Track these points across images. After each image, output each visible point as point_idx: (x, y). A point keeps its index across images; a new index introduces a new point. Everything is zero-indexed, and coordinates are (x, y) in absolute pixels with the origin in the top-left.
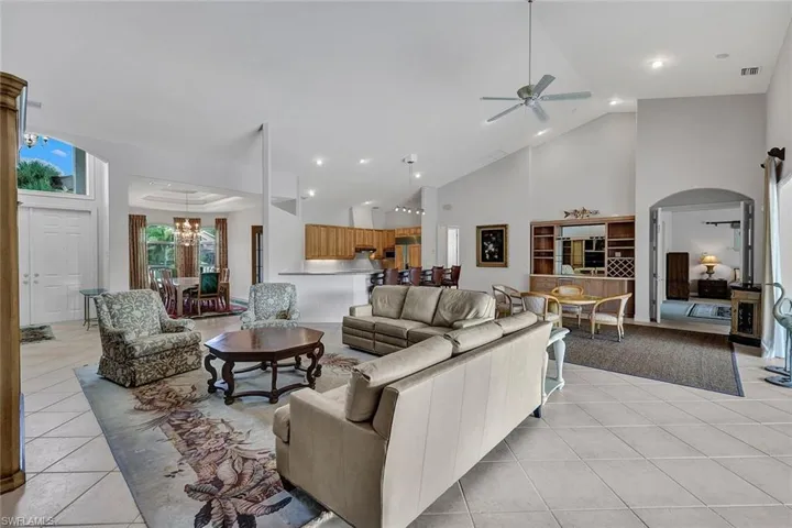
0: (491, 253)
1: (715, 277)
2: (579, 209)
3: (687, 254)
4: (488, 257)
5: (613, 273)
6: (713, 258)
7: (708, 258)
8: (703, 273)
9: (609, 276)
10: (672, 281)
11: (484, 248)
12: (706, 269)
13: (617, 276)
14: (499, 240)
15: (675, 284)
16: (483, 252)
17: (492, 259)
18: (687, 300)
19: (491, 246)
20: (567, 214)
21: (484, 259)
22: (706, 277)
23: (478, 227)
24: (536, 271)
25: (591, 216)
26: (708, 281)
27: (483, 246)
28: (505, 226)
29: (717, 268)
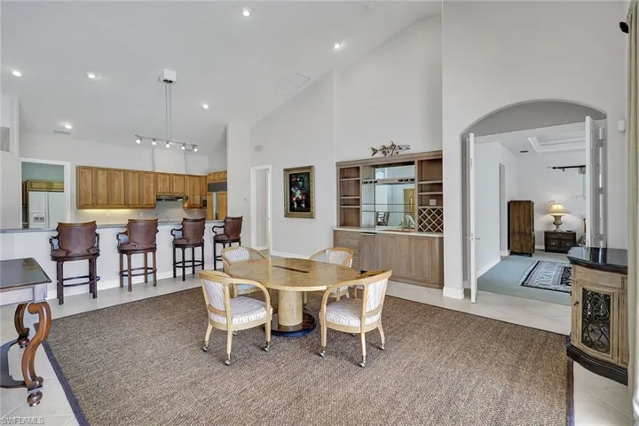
0: (299, 202)
1: (563, 229)
2: (388, 145)
3: (529, 203)
4: (295, 206)
5: (425, 227)
6: (560, 207)
7: (555, 207)
8: (549, 224)
9: (420, 230)
10: (514, 233)
11: (292, 194)
12: (553, 219)
13: (429, 230)
14: (306, 185)
15: (517, 238)
16: (291, 199)
17: (300, 210)
18: (531, 256)
19: (299, 192)
20: (375, 151)
21: (292, 209)
22: (553, 228)
23: (285, 170)
24: (343, 224)
25: (401, 152)
26: (555, 233)
27: (291, 192)
28: (310, 168)
29: (566, 218)
